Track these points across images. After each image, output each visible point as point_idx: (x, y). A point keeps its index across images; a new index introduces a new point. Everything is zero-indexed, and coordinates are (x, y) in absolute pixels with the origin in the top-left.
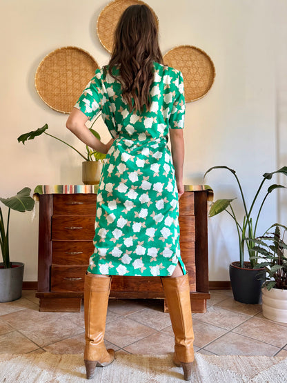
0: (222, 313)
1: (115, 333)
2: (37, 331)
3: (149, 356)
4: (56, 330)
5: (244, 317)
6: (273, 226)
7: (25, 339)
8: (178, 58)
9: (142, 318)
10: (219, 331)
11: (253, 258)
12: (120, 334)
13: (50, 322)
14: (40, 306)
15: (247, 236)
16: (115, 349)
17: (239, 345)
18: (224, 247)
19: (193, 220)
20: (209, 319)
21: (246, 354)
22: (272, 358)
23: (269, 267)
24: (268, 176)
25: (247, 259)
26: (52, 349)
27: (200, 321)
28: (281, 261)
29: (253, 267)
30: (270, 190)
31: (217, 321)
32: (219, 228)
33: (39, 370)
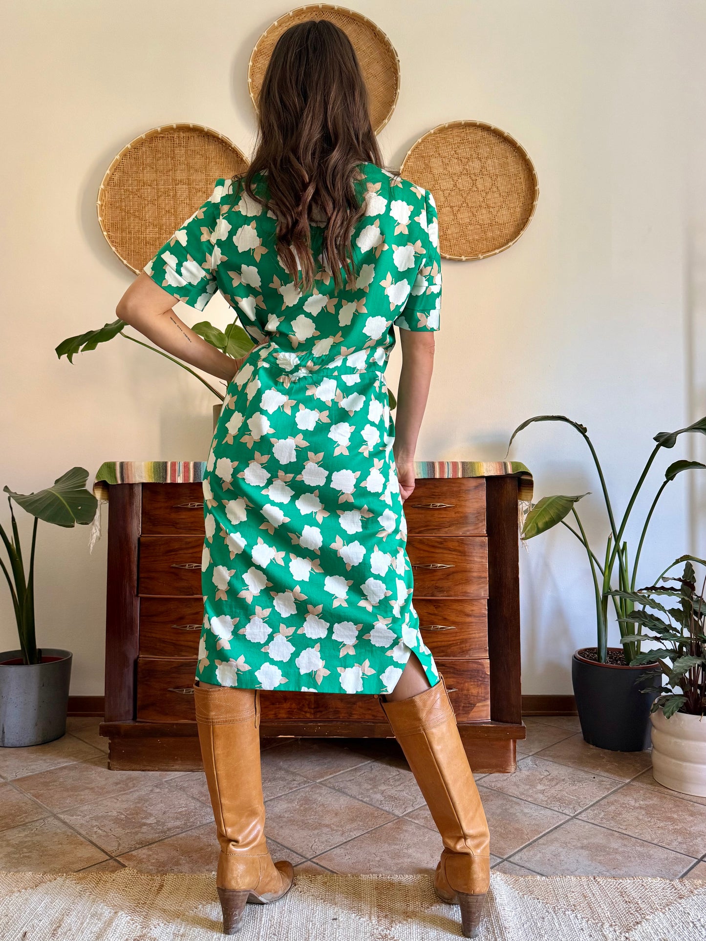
0: (555, 773)
1: (292, 821)
2: (104, 817)
3: (374, 877)
4: (151, 815)
5: (607, 782)
6: (677, 562)
7: (74, 836)
8: (446, 151)
9: (360, 785)
10: (547, 817)
11: (629, 639)
12: (305, 825)
13: (136, 795)
14: (110, 756)
15: (615, 585)
16: (295, 860)
17: (595, 850)
18: (559, 613)
19: (482, 545)
20: (523, 787)
21: (613, 873)
22: (676, 882)
23: (667, 661)
24: (665, 440)
25: (614, 640)
26: (141, 861)
27: (500, 793)
28: (698, 647)
29: (629, 660)
30: (671, 473)
31: (542, 792)
32: (546, 565)
33: (107, 912)
